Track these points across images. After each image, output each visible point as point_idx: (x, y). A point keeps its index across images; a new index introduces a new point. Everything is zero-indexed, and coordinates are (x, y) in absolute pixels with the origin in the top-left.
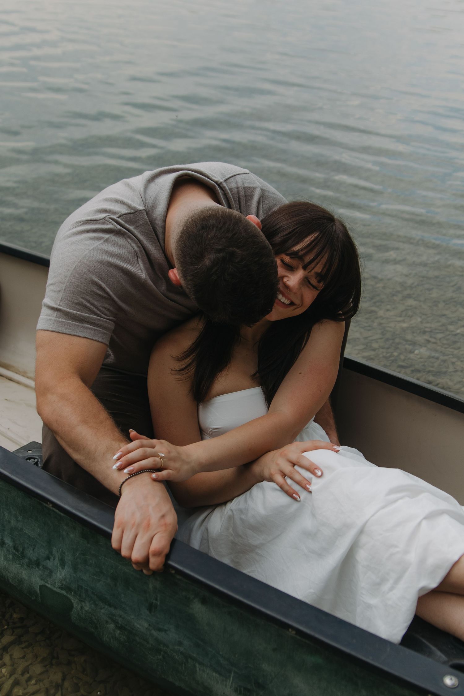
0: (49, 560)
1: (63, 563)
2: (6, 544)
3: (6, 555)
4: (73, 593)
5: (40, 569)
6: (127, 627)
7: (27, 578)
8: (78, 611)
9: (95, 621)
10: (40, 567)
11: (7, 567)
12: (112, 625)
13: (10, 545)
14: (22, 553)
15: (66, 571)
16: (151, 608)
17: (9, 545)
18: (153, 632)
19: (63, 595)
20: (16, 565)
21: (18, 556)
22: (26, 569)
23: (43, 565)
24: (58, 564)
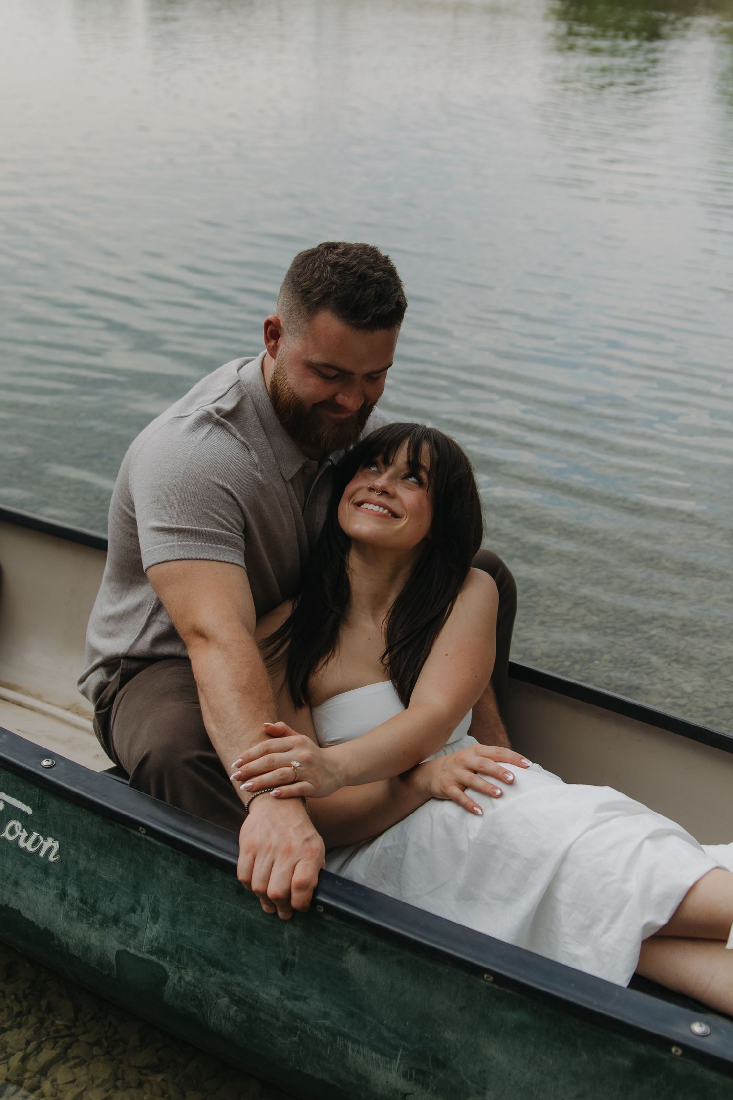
0: (135, 913)
1: (155, 915)
2: (68, 896)
3: (68, 912)
4: (168, 958)
5: (119, 928)
6: (247, 1000)
7: (97, 943)
8: (174, 984)
9: (199, 996)
10: (121, 925)
11: (67, 929)
12: (225, 999)
13: (75, 897)
14: (94, 906)
15: (160, 926)
16: (286, 967)
17: (73, 897)
18: (287, 1002)
19: (152, 962)
20: (82, 926)
21: (86, 911)
22: (97, 930)
23: (125, 922)
24: (148, 917)
